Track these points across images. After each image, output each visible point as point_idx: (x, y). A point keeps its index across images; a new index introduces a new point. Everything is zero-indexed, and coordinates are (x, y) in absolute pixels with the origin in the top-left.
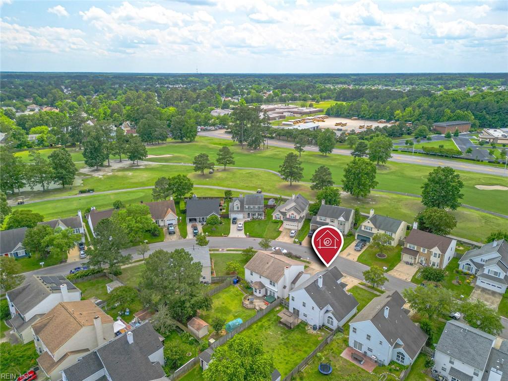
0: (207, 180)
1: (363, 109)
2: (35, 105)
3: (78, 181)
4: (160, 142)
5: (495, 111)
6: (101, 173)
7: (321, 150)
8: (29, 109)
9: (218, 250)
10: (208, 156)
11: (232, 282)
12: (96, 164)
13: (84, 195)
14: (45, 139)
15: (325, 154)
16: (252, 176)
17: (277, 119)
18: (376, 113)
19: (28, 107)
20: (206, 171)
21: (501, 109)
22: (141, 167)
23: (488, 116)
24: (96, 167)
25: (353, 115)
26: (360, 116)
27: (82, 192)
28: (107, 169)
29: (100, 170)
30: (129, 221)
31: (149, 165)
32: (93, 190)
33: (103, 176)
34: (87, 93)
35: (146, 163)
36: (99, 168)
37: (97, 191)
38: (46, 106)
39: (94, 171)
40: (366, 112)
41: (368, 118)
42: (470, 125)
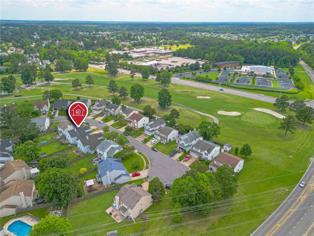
0: (78, 92)
1: (191, 53)
2: (13, 47)
3: (17, 91)
4: (68, 71)
5: (259, 55)
6: (30, 88)
7: (143, 77)
8: (10, 49)
9: (59, 121)
10: (79, 80)
11: (54, 131)
12: (29, 83)
13: (16, 98)
14: (9, 69)
15: (145, 79)
16: (100, 90)
17: (143, 57)
18: (196, 55)
19: (10, 48)
20: (79, 87)
21: (261, 54)
22: (51, 85)
23: (254, 58)
24: (28, 85)
25: (186, 56)
26: (189, 56)
27: (16, 96)
28: (34, 86)
29: (30, 86)
30: (22, 108)
31: (56, 84)
32: (21, 96)
33: (30, 89)
34: (46, 39)
35: (54, 83)
36: (30, 85)
37: (23, 96)
38: (19, 48)
39: (27, 86)
40: (192, 54)
41: (193, 58)
42: (238, 64)
